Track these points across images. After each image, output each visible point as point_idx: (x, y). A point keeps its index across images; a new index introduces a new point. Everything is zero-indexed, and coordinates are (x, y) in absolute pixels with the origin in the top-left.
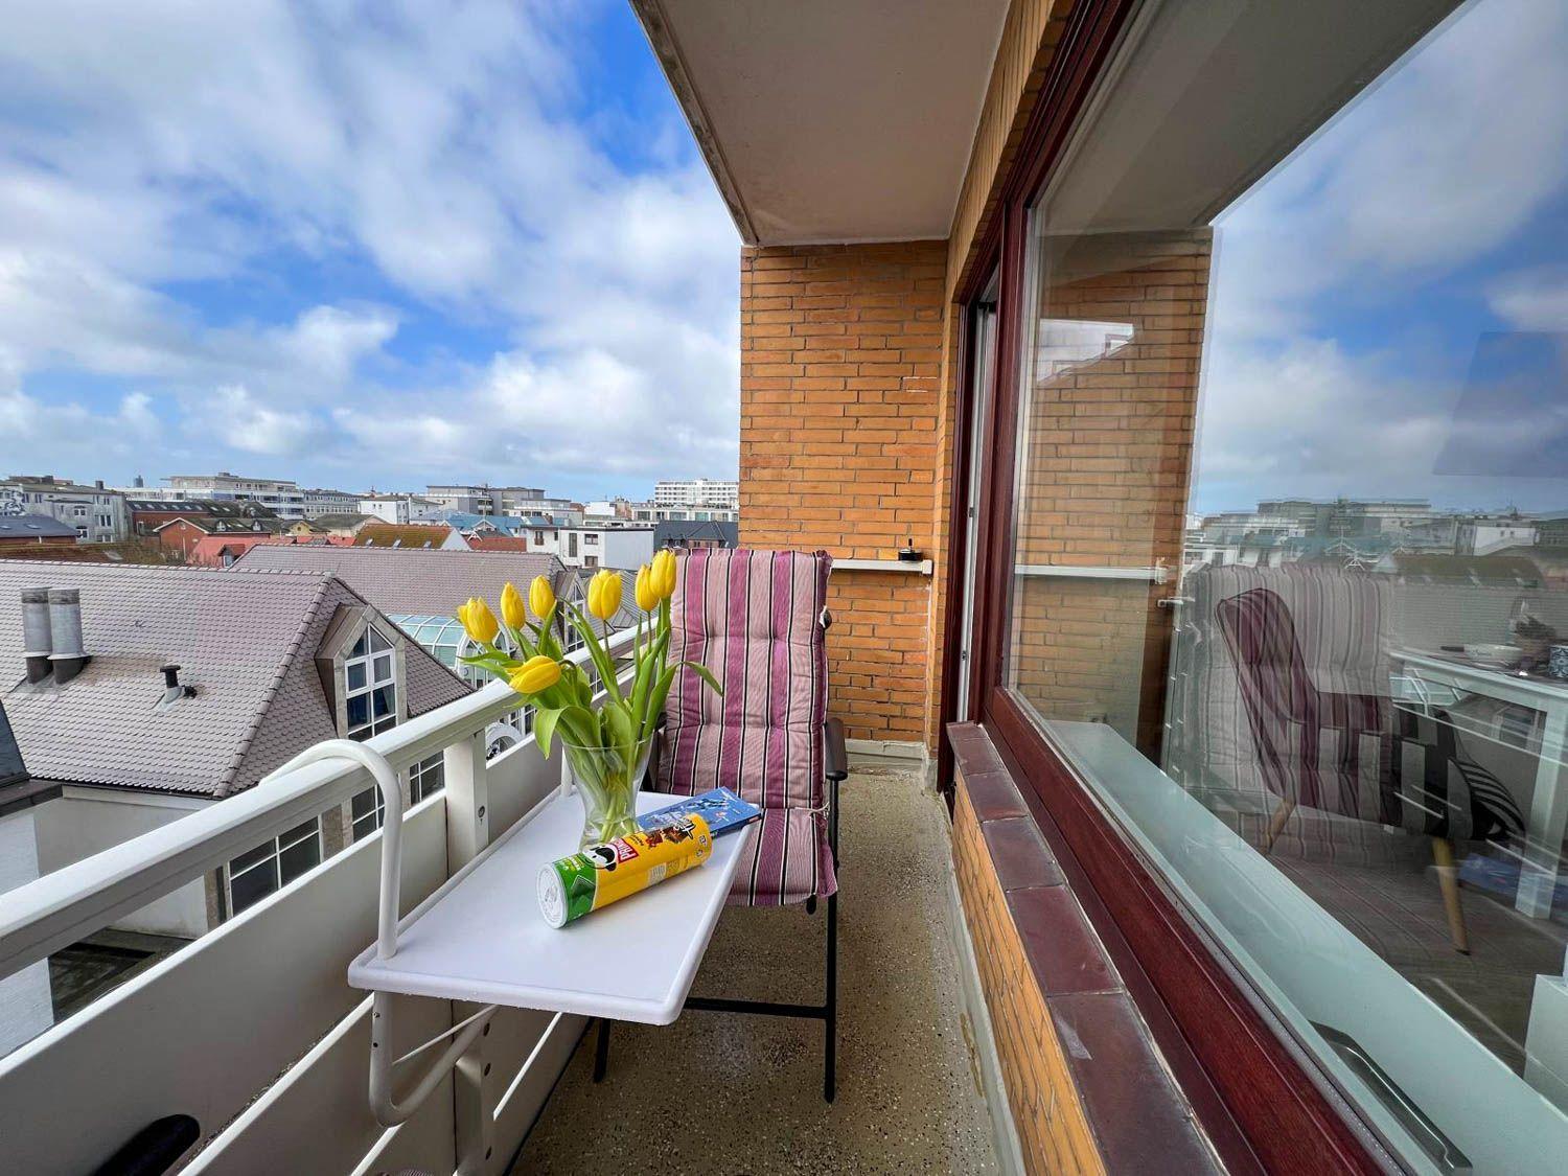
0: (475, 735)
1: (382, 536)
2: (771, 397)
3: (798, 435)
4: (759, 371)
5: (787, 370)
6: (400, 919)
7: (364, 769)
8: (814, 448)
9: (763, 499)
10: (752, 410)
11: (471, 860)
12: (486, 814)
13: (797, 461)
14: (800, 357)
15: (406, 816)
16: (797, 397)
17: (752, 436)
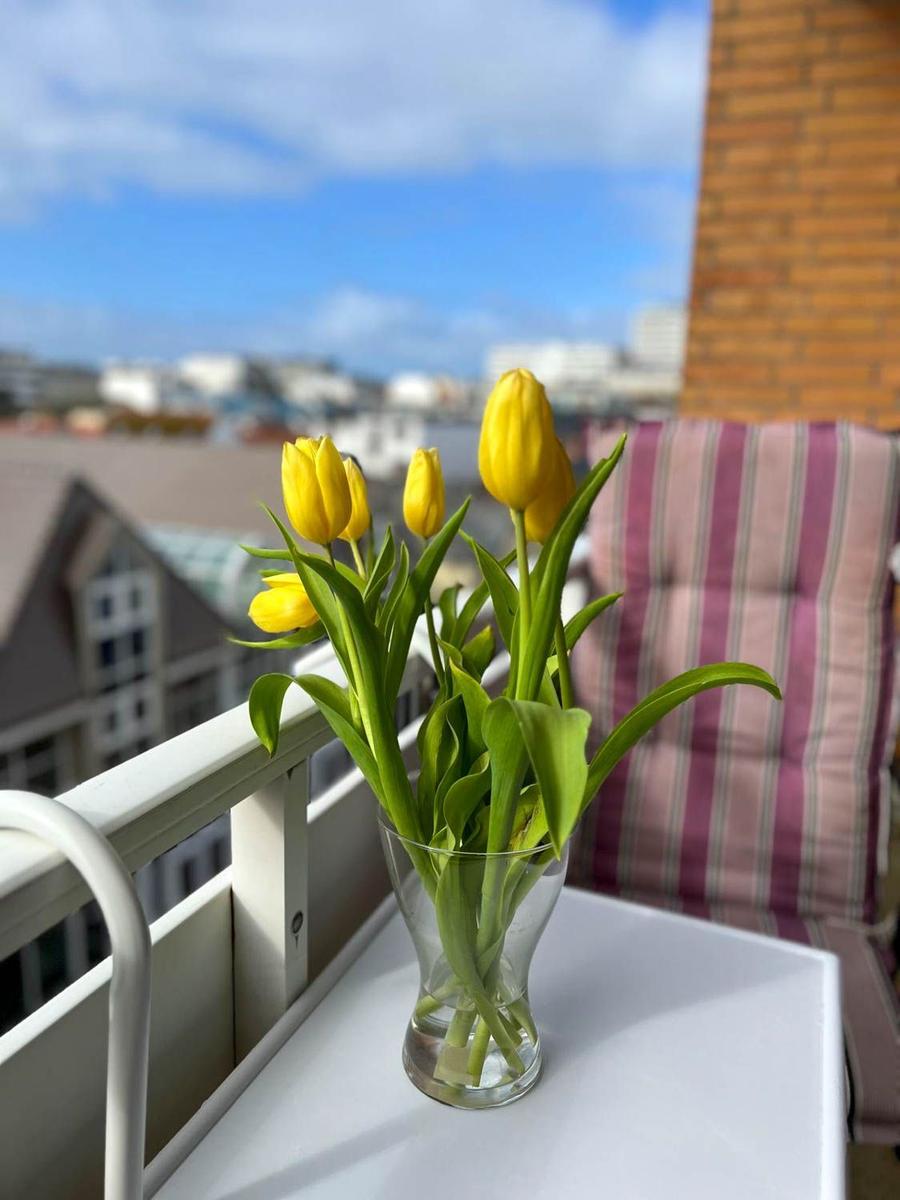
0: (290, 772)
1: (129, 423)
2: (757, 154)
3: (806, 226)
4: (740, 106)
5: (794, 100)
6: (147, 1163)
7: (68, 869)
8: (830, 249)
9: (725, 347)
10: (719, 182)
11: (274, 1020)
12: (304, 931)
13: (800, 275)
14: (822, 72)
15: (159, 929)
16: (807, 152)
17: (717, 231)
